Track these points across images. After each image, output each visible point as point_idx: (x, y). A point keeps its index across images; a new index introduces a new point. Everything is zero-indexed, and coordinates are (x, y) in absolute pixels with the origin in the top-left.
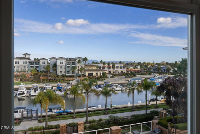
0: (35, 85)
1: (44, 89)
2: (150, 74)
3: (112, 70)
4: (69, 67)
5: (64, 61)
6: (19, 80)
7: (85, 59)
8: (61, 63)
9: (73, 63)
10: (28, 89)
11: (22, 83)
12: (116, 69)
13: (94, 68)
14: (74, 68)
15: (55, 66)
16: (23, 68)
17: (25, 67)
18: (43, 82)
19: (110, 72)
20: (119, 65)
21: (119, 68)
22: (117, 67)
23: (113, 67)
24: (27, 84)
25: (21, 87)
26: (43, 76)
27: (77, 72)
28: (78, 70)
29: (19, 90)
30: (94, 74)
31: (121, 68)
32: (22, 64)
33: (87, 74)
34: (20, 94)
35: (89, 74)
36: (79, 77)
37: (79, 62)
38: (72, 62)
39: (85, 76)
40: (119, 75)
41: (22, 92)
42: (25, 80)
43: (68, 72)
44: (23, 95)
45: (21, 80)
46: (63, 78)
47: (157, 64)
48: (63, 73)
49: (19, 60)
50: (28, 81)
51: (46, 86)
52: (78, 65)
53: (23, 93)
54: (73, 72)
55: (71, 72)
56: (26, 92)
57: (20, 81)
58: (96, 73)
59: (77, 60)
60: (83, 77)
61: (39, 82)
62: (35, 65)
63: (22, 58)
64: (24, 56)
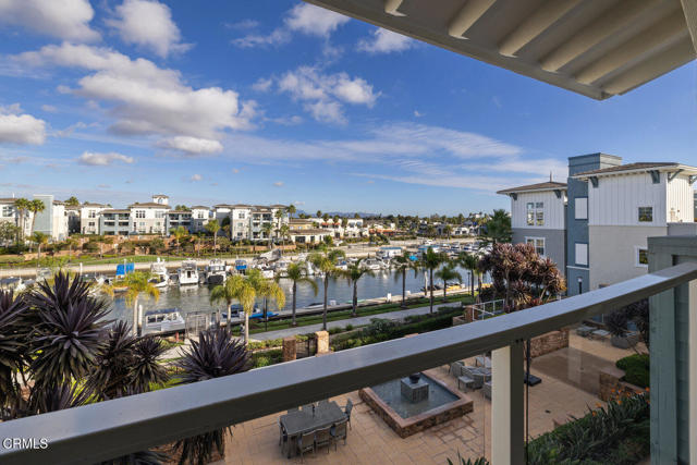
0: (189, 261)
1: (209, 271)
2: (414, 238)
3: (341, 230)
4: (256, 225)
5: (247, 212)
6: (148, 251)
7: (290, 209)
8: (241, 216)
9: (267, 217)
10: (173, 270)
11: (159, 259)
12: (348, 228)
13: (306, 227)
14: (268, 226)
15: (227, 221)
16: (155, 226)
17: (159, 224)
18: (202, 255)
19: (337, 235)
20: (355, 221)
21: (356, 227)
22: (352, 226)
23: (344, 225)
24: (167, 260)
25: (156, 266)
26: (201, 242)
27: (274, 234)
28: (276, 231)
30: (308, 238)
31: (358, 226)
32: (154, 217)
33: (293, 238)
34: (154, 282)
35: (298, 240)
36: (277, 244)
37: (279, 215)
38: (264, 215)
39: (291, 243)
40: (356, 241)
41: (159, 277)
42: (162, 252)
43: (256, 234)
44: (161, 284)
45: (152, 251)
46: (245, 247)
47: (425, 219)
48: (244, 236)
49: (147, 210)
50: (169, 252)
51: (212, 265)
52: (275, 220)
53: (161, 280)
54: (265, 235)
55: (261, 235)
57: (151, 253)
58: (313, 238)
59: (274, 211)
60: (286, 244)
61: (194, 255)
62: (181, 220)
63: (150, 205)
64: (156, 201)
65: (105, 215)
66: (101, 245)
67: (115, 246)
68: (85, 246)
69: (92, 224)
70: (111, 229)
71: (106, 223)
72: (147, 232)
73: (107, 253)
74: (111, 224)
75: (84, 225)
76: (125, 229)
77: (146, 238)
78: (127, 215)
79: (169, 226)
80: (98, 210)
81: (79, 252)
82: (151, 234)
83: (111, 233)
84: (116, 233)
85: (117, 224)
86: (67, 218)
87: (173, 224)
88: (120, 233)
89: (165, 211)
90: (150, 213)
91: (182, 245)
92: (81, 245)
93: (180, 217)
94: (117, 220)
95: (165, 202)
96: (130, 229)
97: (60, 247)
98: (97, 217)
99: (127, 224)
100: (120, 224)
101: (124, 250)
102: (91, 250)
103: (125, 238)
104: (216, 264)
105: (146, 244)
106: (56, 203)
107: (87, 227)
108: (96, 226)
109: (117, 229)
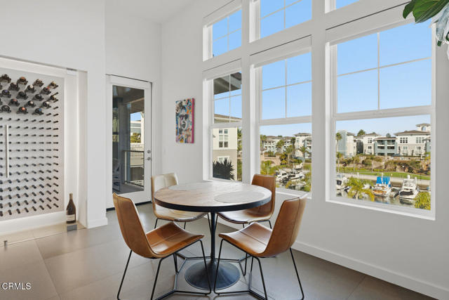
6: (407, 170)
10: (423, 187)
16: (416, 150)
17: (420, 148)
24: (420, 178)
25: (406, 181)
29: (404, 187)
32: (415, 142)
34: (404, 193)
41: (409, 191)
44: (410, 197)
45: (410, 171)
49: (409, 137)
50: (425, 173)
53: (411, 193)
56: (416, 193)
57: (408, 172)
63: (413, 133)
64: (419, 129)
65: (378, 141)
66: (373, 162)
67: (383, 163)
68: (363, 162)
69: (370, 148)
70: (382, 151)
71: (379, 147)
72: (410, 154)
73: (377, 168)
74: (383, 148)
75: (365, 148)
76: (391, 151)
77: (406, 159)
78: (394, 141)
79: (429, 150)
80: (373, 138)
81: (360, 166)
82: (412, 156)
83: (382, 154)
84: (386, 154)
85: (386, 148)
86: (355, 143)
88: (388, 154)
89: (425, 137)
90: (412, 140)
92: (361, 162)
94: (386, 145)
95: (428, 129)
96: (396, 151)
97: (349, 162)
98: (373, 143)
99: (393, 148)
100: (388, 148)
101: (389, 167)
102: (366, 165)
103: (391, 158)
105: (405, 164)
106: (349, 134)
107: (367, 149)
108: (373, 149)
109: (386, 151)
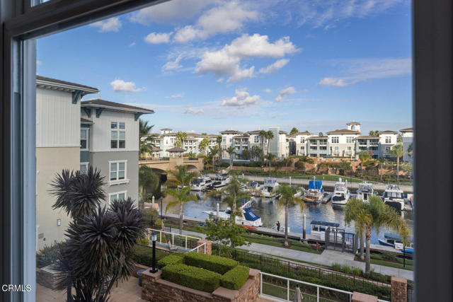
0: (366, 184)
1: (386, 196)
6: (338, 172)
10: (353, 191)
11: (341, 179)
16: (346, 150)
17: (350, 148)
18: (384, 180)
24: (350, 181)
25: (339, 185)
26: (385, 167)
29: (336, 192)
32: (345, 142)
34: (336, 199)
41: (340, 195)
44: (342, 202)
45: (342, 173)
49: (340, 136)
50: (355, 175)
51: (389, 191)
53: (342, 198)
56: (347, 197)
57: (340, 174)
61: (377, 179)
62: (369, 145)
63: (344, 132)
64: (349, 128)
65: (311, 140)
66: (306, 164)
67: (316, 165)
68: (296, 165)
69: (302, 148)
70: (314, 152)
71: (311, 147)
72: (341, 155)
73: (309, 171)
74: (315, 148)
75: (298, 148)
76: (323, 152)
77: (338, 161)
78: (326, 141)
79: (359, 151)
80: (306, 137)
81: (292, 169)
82: (343, 157)
83: (315, 155)
84: (318, 156)
85: (318, 148)
86: (288, 143)
87: (362, 148)
88: (321, 155)
89: (355, 136)
90: (343, 139)
91: (367, 169)
92: (294, 163)
93: (368, 142)
94: (319, 145)
95: (357, 128)
96: (327, 152)
98: (306, 142)
99: (325, 148)
100: (321, 148)
101: (321, 170)
102: (299, 167)
103: (323, 160)
104: (393, 191)
105: (337, 166)
106: (281, 133)
107: (300, 150)
108: (305, 149)
109: (318, 152)
